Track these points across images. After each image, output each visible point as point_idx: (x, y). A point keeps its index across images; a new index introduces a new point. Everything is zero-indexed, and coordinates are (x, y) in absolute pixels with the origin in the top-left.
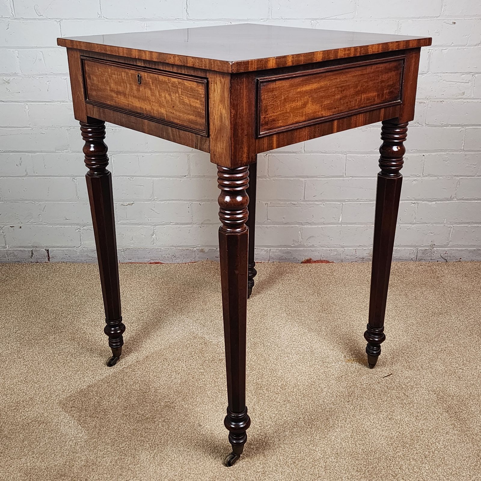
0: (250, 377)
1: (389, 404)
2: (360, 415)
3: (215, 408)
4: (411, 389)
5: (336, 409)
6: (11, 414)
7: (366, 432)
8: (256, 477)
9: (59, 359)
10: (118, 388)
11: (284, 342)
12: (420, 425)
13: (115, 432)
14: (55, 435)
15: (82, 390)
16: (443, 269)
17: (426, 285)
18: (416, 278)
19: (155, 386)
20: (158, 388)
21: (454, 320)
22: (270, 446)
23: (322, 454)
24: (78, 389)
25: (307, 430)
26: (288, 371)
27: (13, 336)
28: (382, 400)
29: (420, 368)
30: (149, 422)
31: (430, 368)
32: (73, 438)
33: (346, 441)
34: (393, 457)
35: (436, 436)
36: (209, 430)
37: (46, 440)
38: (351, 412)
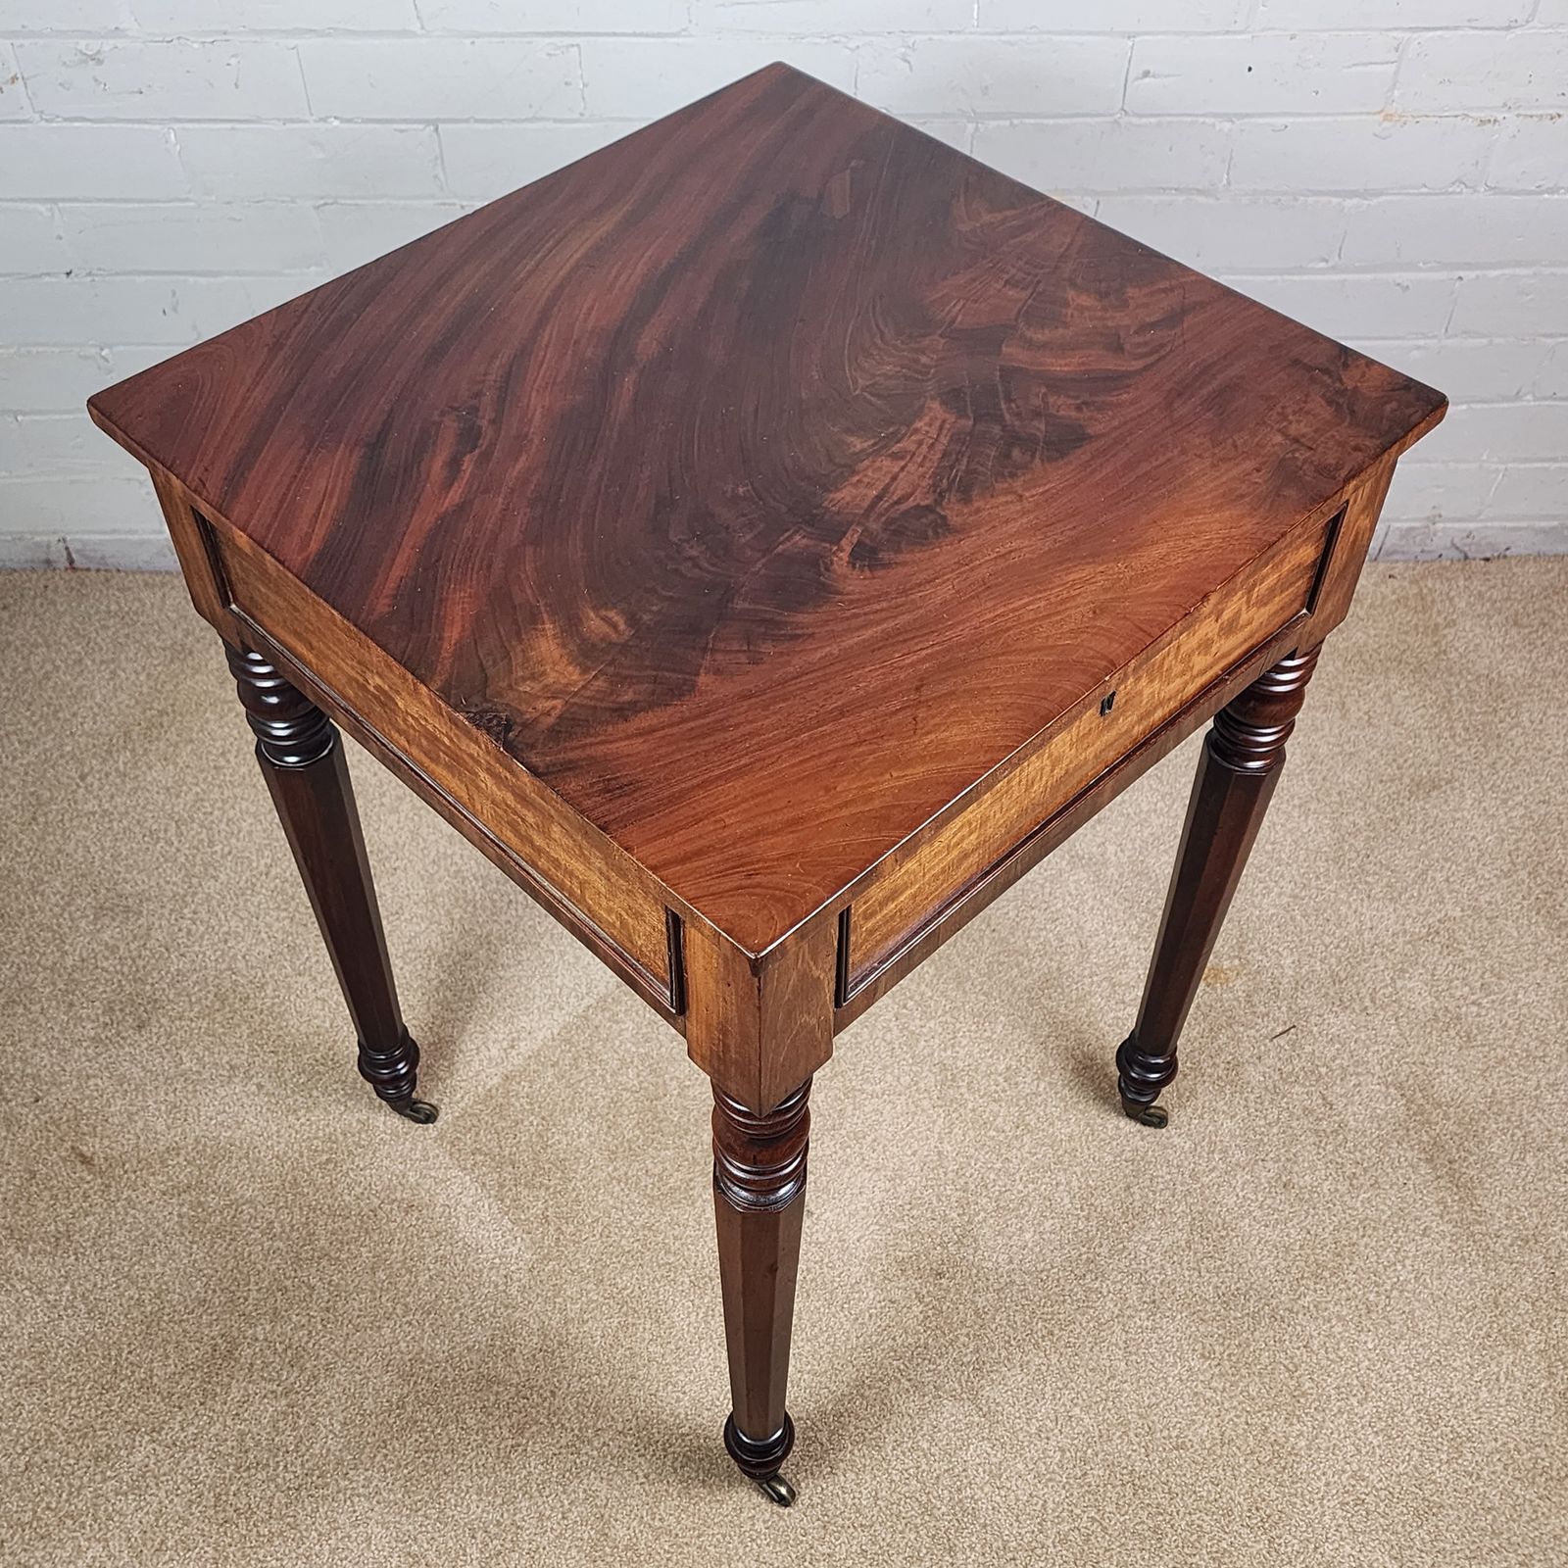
0: (923, 1043)
1: (1284, 1132)
2: (1212, 1171)
3: (841, 1152)
4: (1342, 1080)
5: (1150, 1153)
6: (323, 1178)
7: (1224, 1229)
8: (960, 1381)
9: (407, 975)
10: (583, 1084)
11: (1005, 911)
12: (1359, 1204)
13: (598, 1236)
14: (449, 1248)
15: (490, 1091)
16: (1452, 593)
17: (1400, 662)
18: (1372, 632)
19: (677, 1074)
20: (687, 1083)
21: (1469, 812)
22: (988, 1280)
23: (1116, 1305)
24: (480, 1088)
25: (1077, 1224)
26: (1022, 1018)
27: (262, 886)
28: (1265, 1118)
29: (1367, 1003)
30: (680, 1202)
31: (1395, 1001)
32: (497, 1261)
33: (1175, 1258)
34: (1291, 1311)
35: (1396, 1242)
36: (834, 1227)
37: (431, 1267)
38: (1186, 1164)
